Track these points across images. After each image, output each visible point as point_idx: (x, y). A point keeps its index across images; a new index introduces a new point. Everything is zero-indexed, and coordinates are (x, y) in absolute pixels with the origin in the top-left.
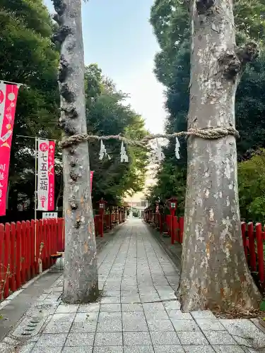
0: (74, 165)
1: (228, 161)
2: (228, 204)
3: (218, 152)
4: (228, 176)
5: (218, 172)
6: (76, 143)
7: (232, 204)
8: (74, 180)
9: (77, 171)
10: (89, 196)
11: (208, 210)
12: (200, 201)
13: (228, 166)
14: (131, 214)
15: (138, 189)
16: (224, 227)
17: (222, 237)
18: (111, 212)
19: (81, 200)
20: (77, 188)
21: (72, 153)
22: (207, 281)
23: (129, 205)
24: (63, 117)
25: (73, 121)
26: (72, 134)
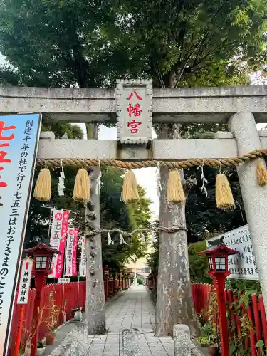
0: (92, 248)
1: (180, 245)
2: (181, 271)
3: (174, 240)
4: (181, 254)
5: (175, 252)
6: (94, 235)
7: (183, 271)
8: (93, 257)
9: (95, 252)
10: (101, 266)
11: (169, 275)
12: (165, 269)
13: (180, 248)
14: (135, 280)
15: (141, 255)
16: (179, 285)
17: (178, 291)
18: (114, 278)
19: (97, 269)
20: (94, 262)
21: (92, 241)
22: (169, 319)
23: (133, 271)
24: (87, 220)
25: (92, 221)
26: (92, 229)
